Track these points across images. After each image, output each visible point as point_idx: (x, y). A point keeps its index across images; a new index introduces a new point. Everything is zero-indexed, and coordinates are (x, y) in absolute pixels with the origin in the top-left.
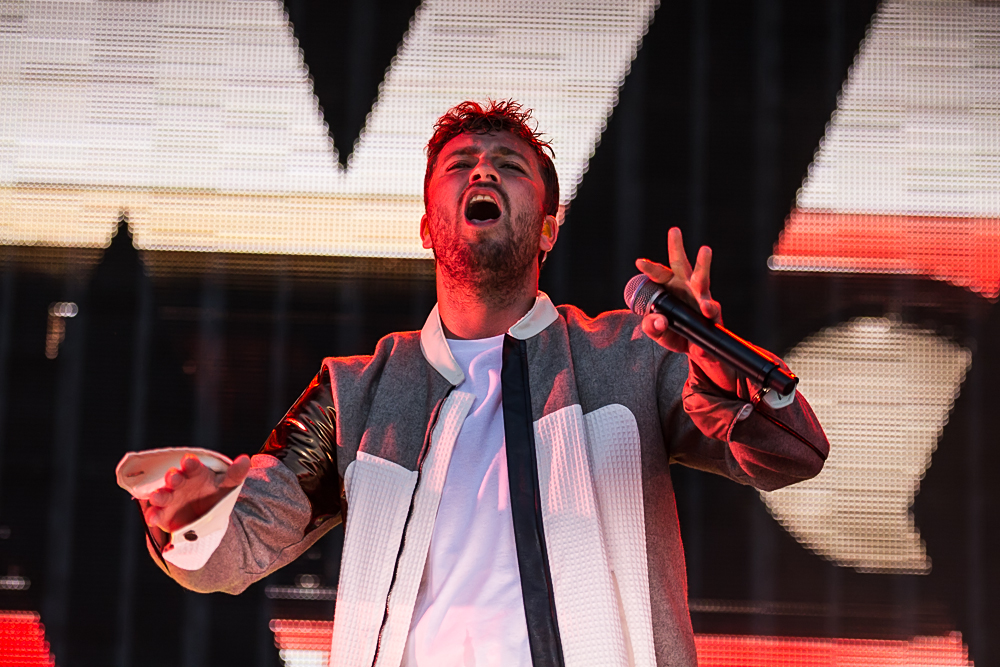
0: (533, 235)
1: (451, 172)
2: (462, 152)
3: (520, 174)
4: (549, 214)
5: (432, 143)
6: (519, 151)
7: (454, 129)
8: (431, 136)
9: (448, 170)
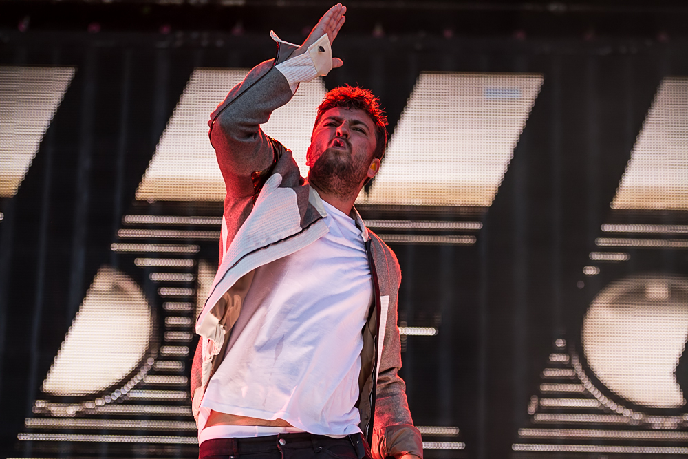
0: (364, 168)
1: (327, 127)
2: (334, 118)
3: (363, 135)
4: (377, 158)
5: (320, 108)
6: (365, 123)
7: (332, 104)
8: (321, 104)
9: (325, 126)
